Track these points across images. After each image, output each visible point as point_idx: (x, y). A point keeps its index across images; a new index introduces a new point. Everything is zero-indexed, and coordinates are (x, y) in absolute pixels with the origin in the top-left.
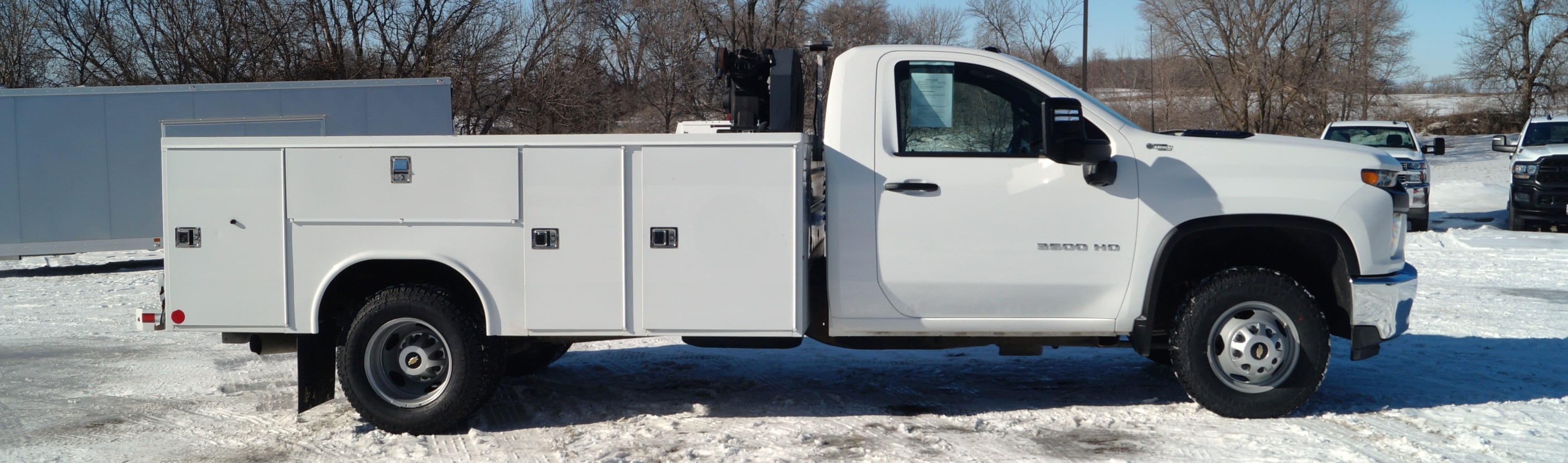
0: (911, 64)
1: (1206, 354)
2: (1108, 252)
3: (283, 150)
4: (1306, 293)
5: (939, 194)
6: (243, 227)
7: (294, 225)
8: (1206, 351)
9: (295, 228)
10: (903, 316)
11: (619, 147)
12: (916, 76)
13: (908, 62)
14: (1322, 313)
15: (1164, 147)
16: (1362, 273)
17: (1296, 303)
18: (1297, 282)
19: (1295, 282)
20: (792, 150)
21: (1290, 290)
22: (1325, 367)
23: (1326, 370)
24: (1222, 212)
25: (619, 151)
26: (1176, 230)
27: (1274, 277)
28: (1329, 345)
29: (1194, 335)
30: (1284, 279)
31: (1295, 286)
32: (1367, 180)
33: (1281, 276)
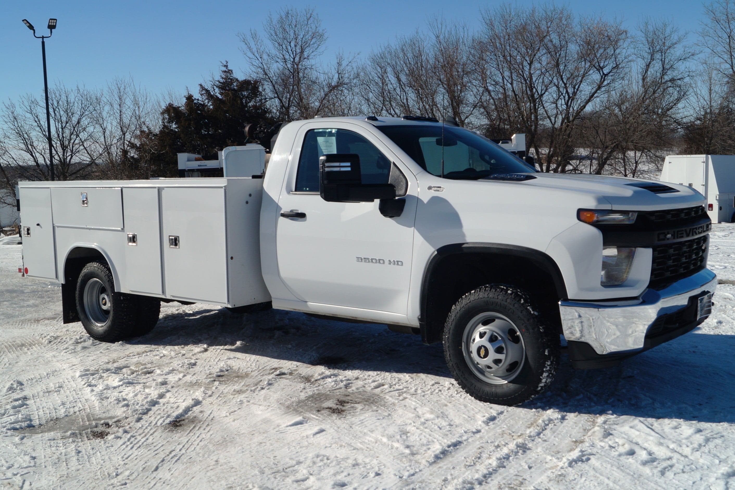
0: (315, 131)
1: (461, 349)
2: (396, 266)
3: (50, 188)
4: (529, 309)
5: (305, 220)
6: (41, 228)
7: (56, 227)
8: (461, 346)
9: (56, 228)
10: (298, 300)
11: (156, 188)
12: (320, 140)
13: (314, 129)
14: (541, 327)
15: (438, 189)
16: (569, 297)
17: (519, 317)
18: (524, 300)
19: (522, 300)
20: (222, 190)
21: (516, 306)
22: (543, 372)
23: (544, 374)
24: (465, 240)
25: (156, 190)
26: (436, 253)
27: (505, 294)
28: (546, 354)
29: (451, 334)
30: (513, 297)
31: (520, 303)
32: (582, 218)
33: (511, 294)
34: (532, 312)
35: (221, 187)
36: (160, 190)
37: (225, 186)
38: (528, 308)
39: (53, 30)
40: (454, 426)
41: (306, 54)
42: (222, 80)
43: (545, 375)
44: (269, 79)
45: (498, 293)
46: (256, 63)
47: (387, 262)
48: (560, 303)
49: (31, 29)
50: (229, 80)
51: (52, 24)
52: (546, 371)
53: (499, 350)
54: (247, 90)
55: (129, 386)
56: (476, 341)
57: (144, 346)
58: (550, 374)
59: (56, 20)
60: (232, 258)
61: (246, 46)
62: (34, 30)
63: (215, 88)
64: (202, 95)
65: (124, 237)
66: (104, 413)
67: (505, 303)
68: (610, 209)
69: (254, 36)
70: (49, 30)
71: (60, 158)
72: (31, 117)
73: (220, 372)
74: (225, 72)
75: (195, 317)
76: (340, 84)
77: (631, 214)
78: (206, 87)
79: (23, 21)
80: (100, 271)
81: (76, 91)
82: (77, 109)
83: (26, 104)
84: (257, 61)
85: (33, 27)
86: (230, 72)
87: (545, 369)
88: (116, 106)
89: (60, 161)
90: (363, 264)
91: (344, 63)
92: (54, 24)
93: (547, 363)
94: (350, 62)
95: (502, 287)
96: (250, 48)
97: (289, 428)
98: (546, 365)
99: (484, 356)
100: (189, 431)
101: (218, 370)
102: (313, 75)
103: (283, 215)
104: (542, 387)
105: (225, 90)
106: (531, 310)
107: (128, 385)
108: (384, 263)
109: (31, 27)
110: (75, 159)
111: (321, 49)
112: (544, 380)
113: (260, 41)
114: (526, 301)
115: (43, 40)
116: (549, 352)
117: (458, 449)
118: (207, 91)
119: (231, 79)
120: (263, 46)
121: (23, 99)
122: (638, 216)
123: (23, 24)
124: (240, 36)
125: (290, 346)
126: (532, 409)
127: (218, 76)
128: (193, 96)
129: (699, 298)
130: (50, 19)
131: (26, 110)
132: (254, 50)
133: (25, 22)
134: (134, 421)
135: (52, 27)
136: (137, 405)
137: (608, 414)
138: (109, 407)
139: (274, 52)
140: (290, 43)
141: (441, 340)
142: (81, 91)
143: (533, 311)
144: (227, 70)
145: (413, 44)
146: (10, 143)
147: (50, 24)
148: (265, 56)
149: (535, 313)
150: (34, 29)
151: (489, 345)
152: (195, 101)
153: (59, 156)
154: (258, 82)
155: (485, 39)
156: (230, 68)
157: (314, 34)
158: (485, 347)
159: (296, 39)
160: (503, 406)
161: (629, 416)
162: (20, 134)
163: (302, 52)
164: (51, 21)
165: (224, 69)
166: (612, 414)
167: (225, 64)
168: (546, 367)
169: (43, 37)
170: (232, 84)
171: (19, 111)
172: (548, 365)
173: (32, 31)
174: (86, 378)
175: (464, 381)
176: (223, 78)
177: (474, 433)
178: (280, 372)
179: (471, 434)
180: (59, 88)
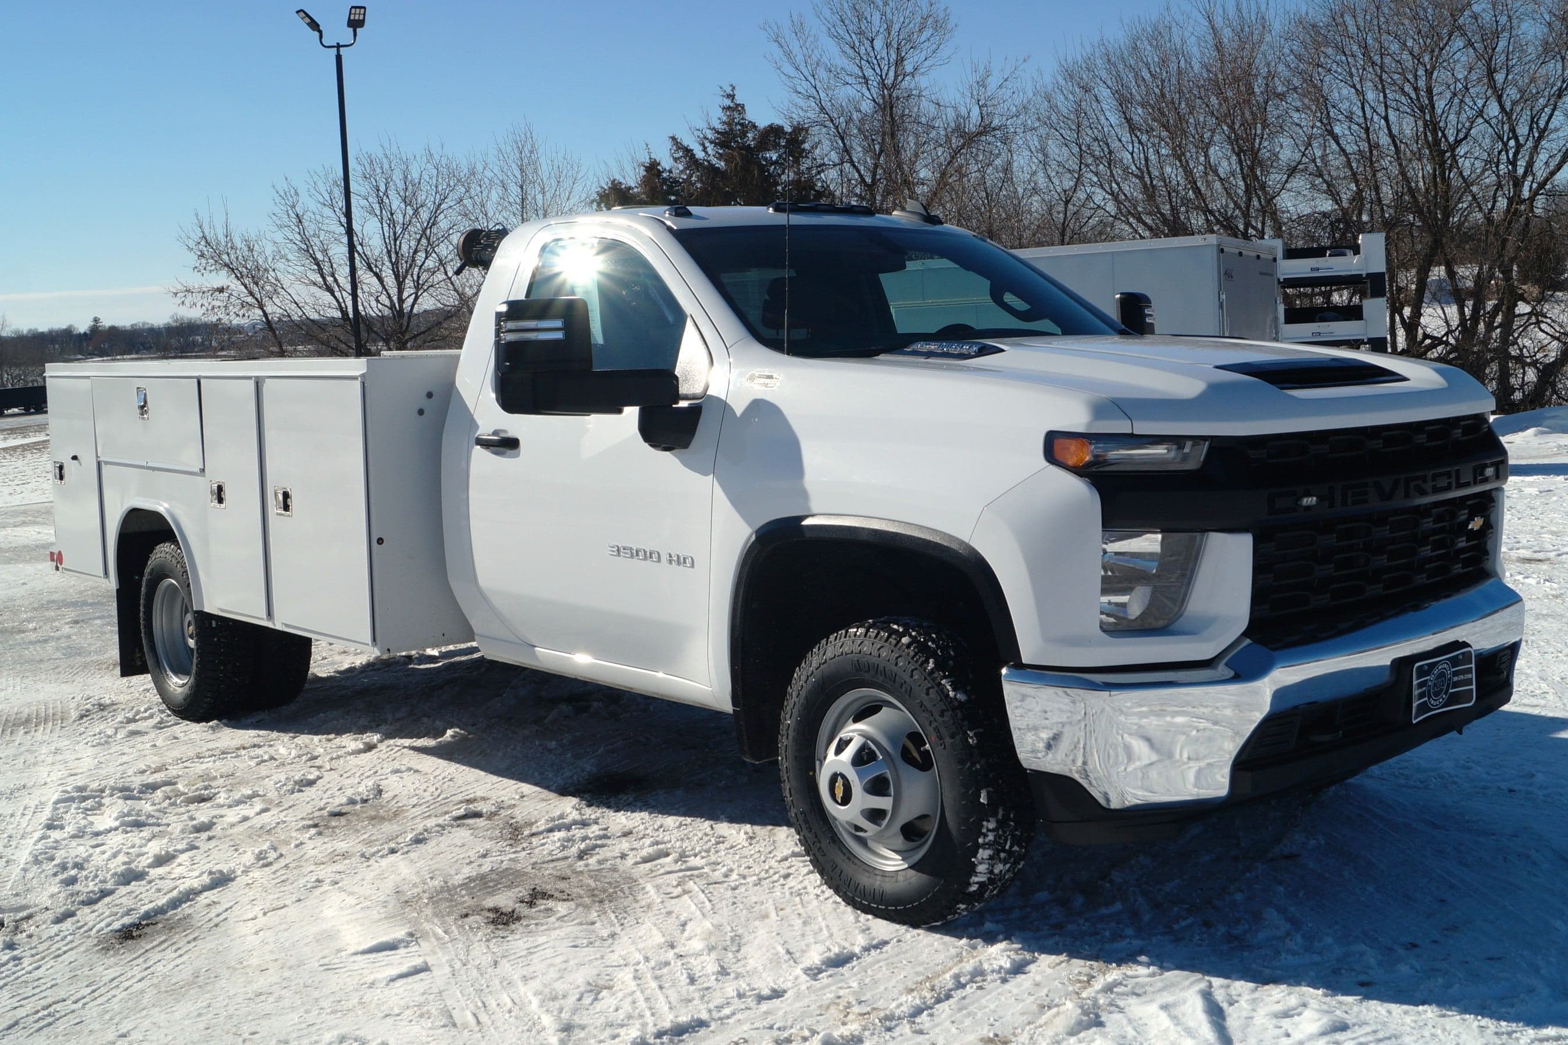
1: (814, 777)
2: (682, 568)
3: (91, 378)
4: (943, 686)
6: (80, 464)
8: (814, 770)
9: (103, 465)
10: (521, 642)
11: (252, 378)
14: (970, 733)
15: (768, 381)
16: (1026, 659)
17: (922, 705)
18: (935, 663)
19: (931, 661)
20: (357, 384)
21: (916, 677)
22: (978, 846)
23: (981, 851)
24: (809, 509)
25: (252, 383)
26: (754, 538)
27: (896, 645)
28: (982, 800)
29: (790, 738)
30: (912, 654)
31: (925, 669)
32: (1059, 455)
33: (908, 646)
34: (951, 694)
35: (354, 378)
36: (258, 383)
37: (363, 376)
38: (943, 682)
39: (358, 30)
40: (733, 975)
41: (909, 67)
42: (720, 127)
43: (983, 854)
44: (832, 121)
45: (882, 643)
46: (804, 86)
47: (664, 558)
48: (1004, 671)
49: (314, 29)
50: (739, 127)
51: (357, 18)
52: (984, 844)
53: (878, 787)
54: (776, 146)
55: (131, 831)
56: (828, 760)
57: (252, 733)
58: (998, 852)
59: (364, 8)
60: (380, 541)
61: (780, 51)
62: (320, 32)
63: (707, 144)
64: (676, 160)
65: (204, 487)
66: (17, 895)
67: (894, 668)
68: (1130, 432)
69: (799, 29)
70: (351, 30)
71: (391, 301)
72: (333, 215)
73: (348, 804)
74: (729, 108)
75: (432, 666)
76: (985, 130)
77: (1189, 444)
78: (685, 144)
79: (298, 12)
80: (174, 561)
81: (424, 159)
82: (426, 196)
83: (322, 188)
84: (804, 83)
85: (318, 26)
86: (739, 108)
87: (981, 840)
88: (514, 190)
89: (392, 307)
90: (625, 562)
91: (993, 82)
92: (361, 17)
93: (985, 823)
94: (1006, 80)
95: (895, 627)
96: (789, 55)
97: (359, 958)
98: (984, 830)
99: (842, 798)
100: (143, 950)
101: (344, 800)
102: (927, 109)
103: (481, 442)
104: (982, 885)
105: (729, 147)
106: (949, 687)
107: (129, 829)
108: (659, 560)
109: (314, 25)
110: (427, 303)
111: (945, 51)
112: (982, 868)
113: (811, 39)
114: (938, 666)
115: (338, 51)
116: (989, 796)
117: (683, 1041)
118: (688, 152)
119: (742, 125)
120: (816, 51)
121: (316, 178)
122: (1210, 448)
123: (297, 18)
124: (769, 30)
125: (553, 744)
126: (960, 938)
127: (717, 118)
128: (659, 164)
129: (1417, 665)
130: (352, 7)
131: (322, 200)
132: (800, 59)
133: (302, 14)
134: (49, 922)
135: (355, 24)
136: (93, 880)
137: (1140, 963)
138: (35, 881)
139: (841, 61)
140: (872, 42)
141: (775, 751)
142: (436, 157)
143: (954, 690)
144: (732, 105)
145: (1156, 36)
146: (290, 270)
147: (352, 17)
148: (822, 73)
149: (958, 696)
150: (321, 28)
151: (852, 775)
152: (664, 175)
153: (389, 297)
154: (803, 129)
155: (1321, 18)
156: (739, 100)
157: (925, 19)
158: (843, 777)
159: (888, 30)
160: (898, 926)
161: (1185, 973)
162: (307, 251)
163: (900, 61)
164: (353, 11)
165: (728, 102)
166: (1148, 965)
167: (729, 91)
168: (985, 836)
169: (338, 46)
170: (744, 134)
171: (308, 204)
172: (989, 830)
173: (317, 34)
174: (64, 807)
175: (820, 858)
176: (724, 123)
177: (761, 998)
178: (466, 810)
179: (751, 1002)
180: (388, 152)
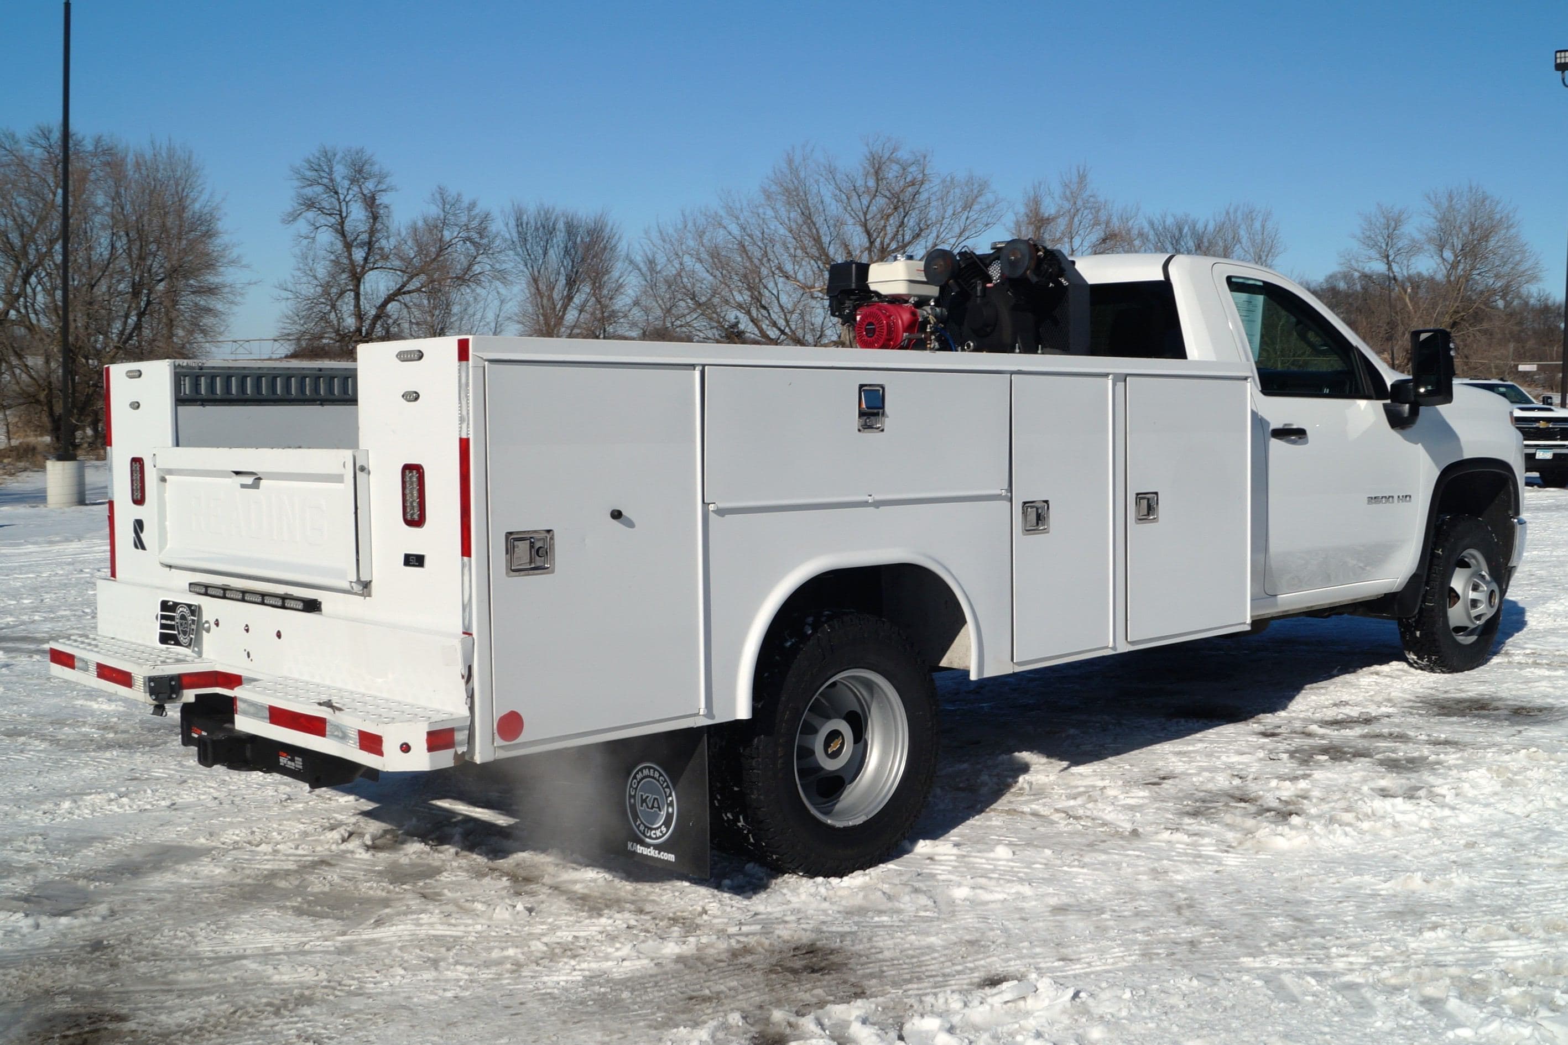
0: (1234, 280)
3: (701, 368)
5: (1306, 442)
6: (630, 524)
9: (713, 520)
11: (1107, 375)
13: (1232, 278)
35: (1243, 378)
